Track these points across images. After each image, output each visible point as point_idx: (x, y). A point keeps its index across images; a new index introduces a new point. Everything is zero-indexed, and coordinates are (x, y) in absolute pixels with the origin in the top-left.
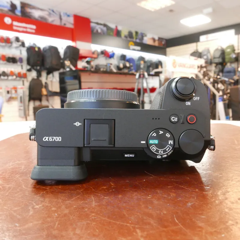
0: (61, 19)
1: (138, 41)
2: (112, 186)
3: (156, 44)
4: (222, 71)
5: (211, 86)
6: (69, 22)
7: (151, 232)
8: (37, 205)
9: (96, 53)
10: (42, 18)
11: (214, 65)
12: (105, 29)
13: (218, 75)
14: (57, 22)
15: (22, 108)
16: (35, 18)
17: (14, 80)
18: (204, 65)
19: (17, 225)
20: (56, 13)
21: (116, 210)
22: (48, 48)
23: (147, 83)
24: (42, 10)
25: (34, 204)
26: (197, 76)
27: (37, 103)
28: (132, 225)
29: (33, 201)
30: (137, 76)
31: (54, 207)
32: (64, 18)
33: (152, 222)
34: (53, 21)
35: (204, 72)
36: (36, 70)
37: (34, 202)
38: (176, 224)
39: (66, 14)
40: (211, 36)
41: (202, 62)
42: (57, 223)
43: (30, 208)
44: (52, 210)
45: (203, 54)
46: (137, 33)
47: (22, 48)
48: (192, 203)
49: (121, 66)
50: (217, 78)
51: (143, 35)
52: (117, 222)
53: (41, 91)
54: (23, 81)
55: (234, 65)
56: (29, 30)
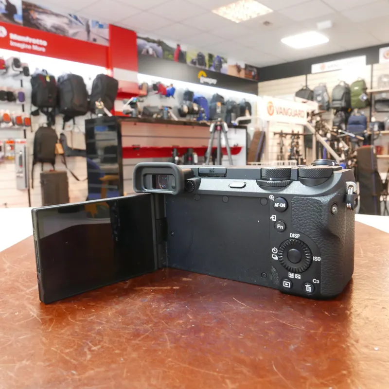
0: (88, 31)
1: (213, 69)
2: (191, 319)
3: (242, 75)
4: (346, 121)
5: (327, 146)
6: (102, 37)
7: (244, 383)
8: (95, 345)
9: (144, 88)
10: (57, 28)
11: (333, 111)
12: (160, 49)
13: (340, 128)
14: (82, 37)
15: (23, 175)
16: (46, 28)
17: (10, 128)
18: (317, 111)
19: (74, 372)
20: (80, 22)
21: (199, 354)
22: (66, 78)
23: (227, 139)
24: (57, 15)
25: (90, 344)
26: (305, 128)
27: (48, 168)
28: (220, 374)
29: (87, 339)
30: (211, 129)
31: (118, 349)
32: (94, 30)
33: (245, 370)
34: (75, 34)
35: (317, 122)
36: (46, 113)
37: (90, 342)
38: (275, 374)
39: (97, 22)
40: (328, 65)
41: (314, 106)
42: (125, 371)
43: (86, 350)
44: (115, 353)
45: (316, 93)
46: (211, 56)
47: (24, 78)
48: (296, 346)
49: (186, 109)
50: (337, 132)
51: (221, 61)
52: (200, 370)
53: (54, 148)
54: (25, 131)
55: (365, 112)
56: (35, 48)
